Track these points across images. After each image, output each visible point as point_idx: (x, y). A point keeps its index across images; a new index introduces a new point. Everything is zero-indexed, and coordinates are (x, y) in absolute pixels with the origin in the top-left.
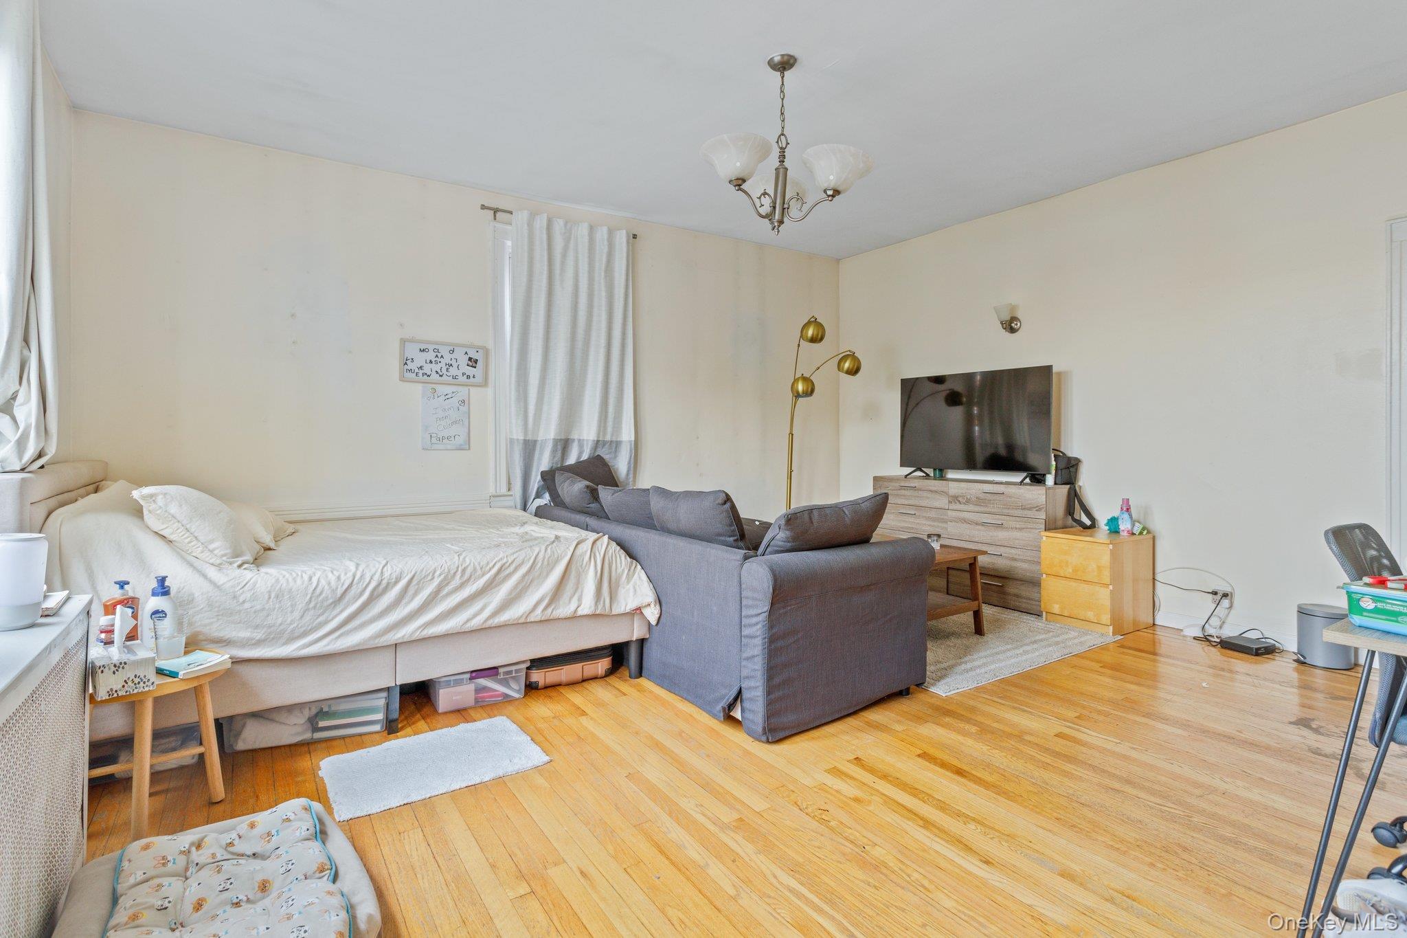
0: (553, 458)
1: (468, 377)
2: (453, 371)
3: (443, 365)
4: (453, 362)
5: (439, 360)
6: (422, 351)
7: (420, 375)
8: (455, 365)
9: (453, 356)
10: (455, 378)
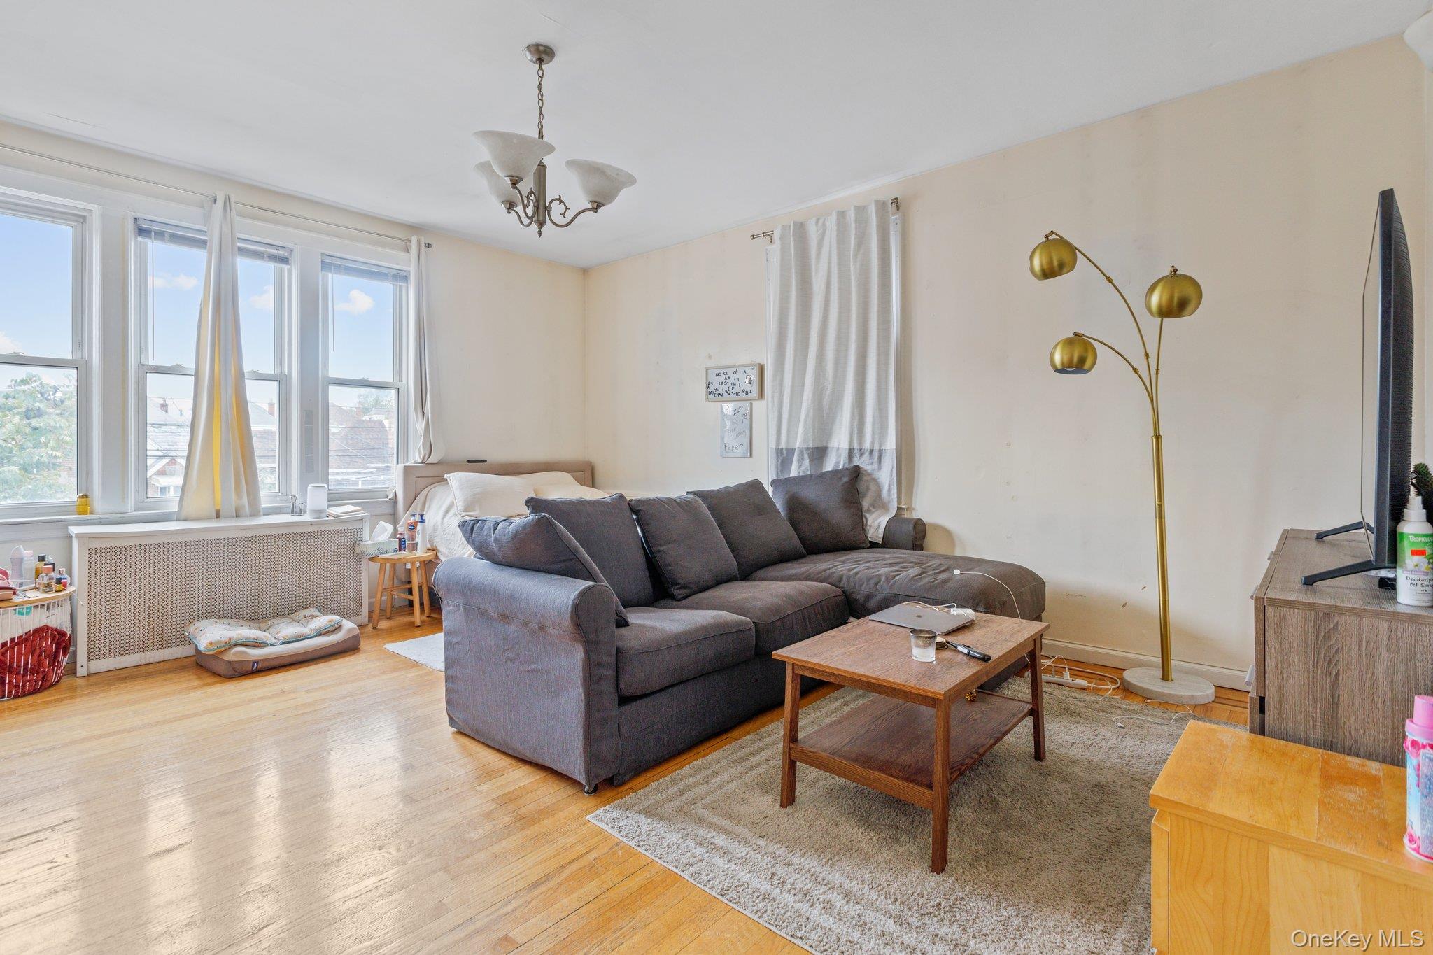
0: (799, 468)
1: (747, 393)
2: (737, 389)
3: (729, 385)
4: (736, 382)
5: (727, 381)
6: (718, 375)
7: (717, 395)
8: (737, 384)
9: (736, 376)
10: (737, 394)
